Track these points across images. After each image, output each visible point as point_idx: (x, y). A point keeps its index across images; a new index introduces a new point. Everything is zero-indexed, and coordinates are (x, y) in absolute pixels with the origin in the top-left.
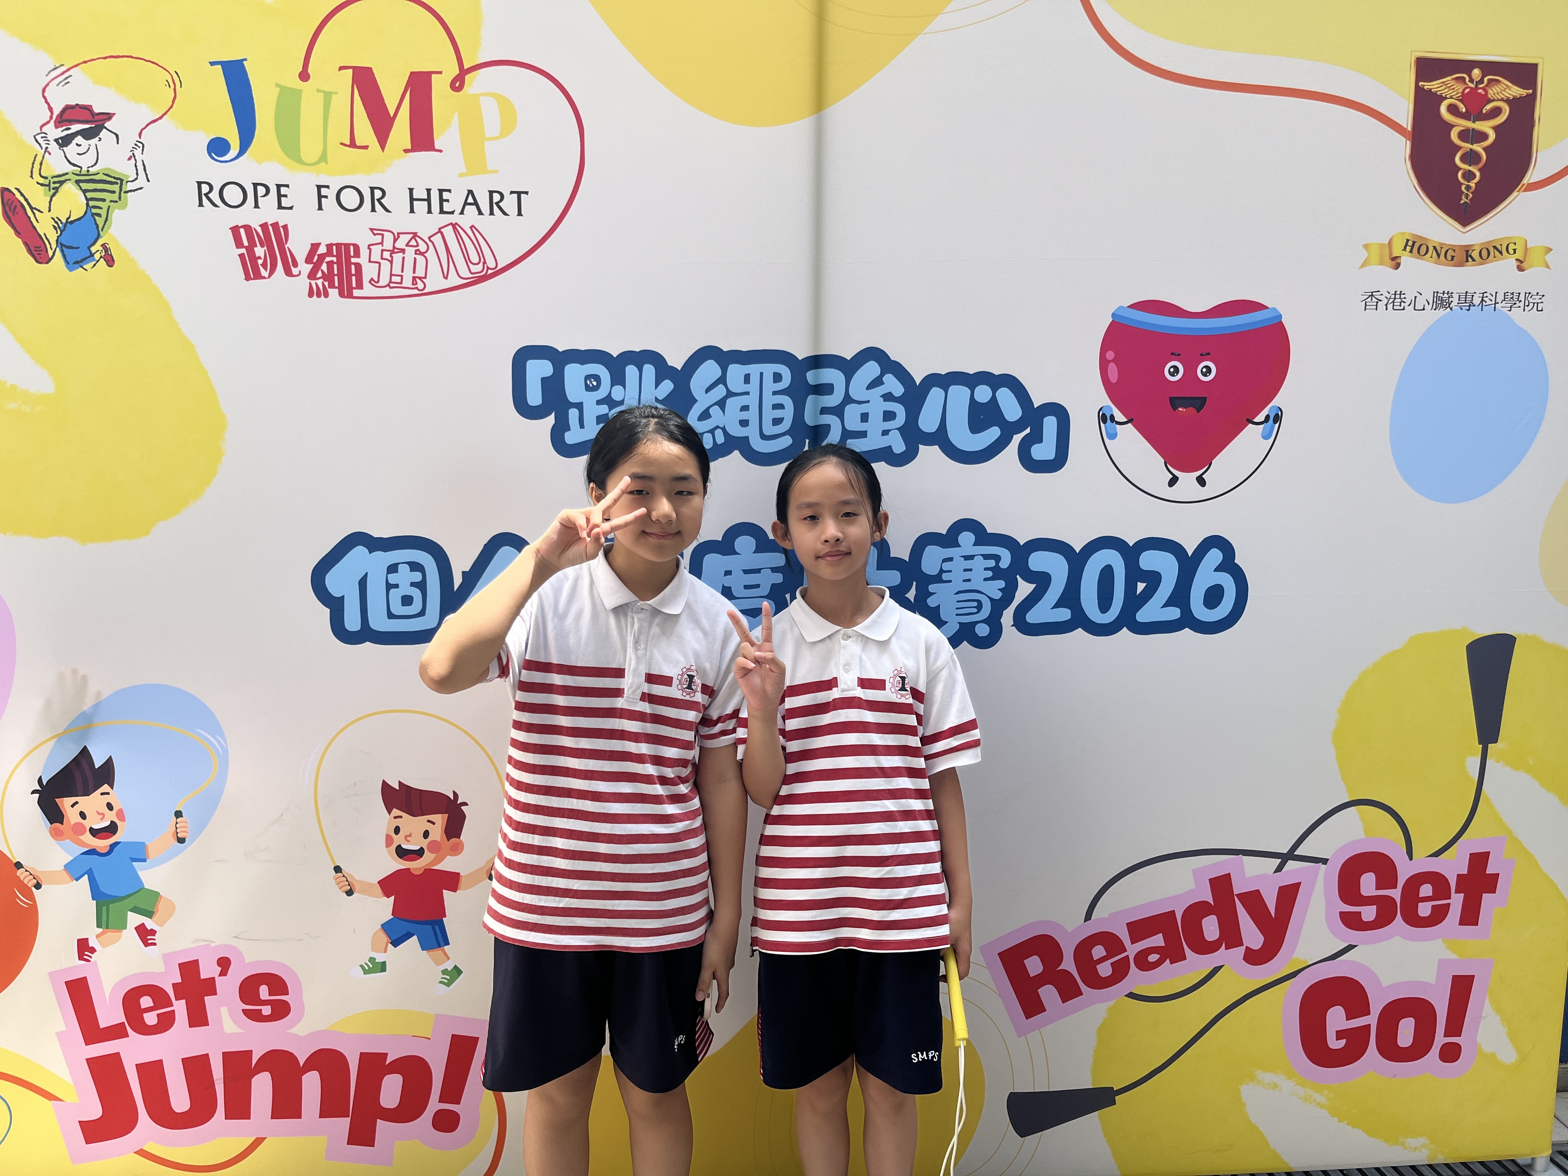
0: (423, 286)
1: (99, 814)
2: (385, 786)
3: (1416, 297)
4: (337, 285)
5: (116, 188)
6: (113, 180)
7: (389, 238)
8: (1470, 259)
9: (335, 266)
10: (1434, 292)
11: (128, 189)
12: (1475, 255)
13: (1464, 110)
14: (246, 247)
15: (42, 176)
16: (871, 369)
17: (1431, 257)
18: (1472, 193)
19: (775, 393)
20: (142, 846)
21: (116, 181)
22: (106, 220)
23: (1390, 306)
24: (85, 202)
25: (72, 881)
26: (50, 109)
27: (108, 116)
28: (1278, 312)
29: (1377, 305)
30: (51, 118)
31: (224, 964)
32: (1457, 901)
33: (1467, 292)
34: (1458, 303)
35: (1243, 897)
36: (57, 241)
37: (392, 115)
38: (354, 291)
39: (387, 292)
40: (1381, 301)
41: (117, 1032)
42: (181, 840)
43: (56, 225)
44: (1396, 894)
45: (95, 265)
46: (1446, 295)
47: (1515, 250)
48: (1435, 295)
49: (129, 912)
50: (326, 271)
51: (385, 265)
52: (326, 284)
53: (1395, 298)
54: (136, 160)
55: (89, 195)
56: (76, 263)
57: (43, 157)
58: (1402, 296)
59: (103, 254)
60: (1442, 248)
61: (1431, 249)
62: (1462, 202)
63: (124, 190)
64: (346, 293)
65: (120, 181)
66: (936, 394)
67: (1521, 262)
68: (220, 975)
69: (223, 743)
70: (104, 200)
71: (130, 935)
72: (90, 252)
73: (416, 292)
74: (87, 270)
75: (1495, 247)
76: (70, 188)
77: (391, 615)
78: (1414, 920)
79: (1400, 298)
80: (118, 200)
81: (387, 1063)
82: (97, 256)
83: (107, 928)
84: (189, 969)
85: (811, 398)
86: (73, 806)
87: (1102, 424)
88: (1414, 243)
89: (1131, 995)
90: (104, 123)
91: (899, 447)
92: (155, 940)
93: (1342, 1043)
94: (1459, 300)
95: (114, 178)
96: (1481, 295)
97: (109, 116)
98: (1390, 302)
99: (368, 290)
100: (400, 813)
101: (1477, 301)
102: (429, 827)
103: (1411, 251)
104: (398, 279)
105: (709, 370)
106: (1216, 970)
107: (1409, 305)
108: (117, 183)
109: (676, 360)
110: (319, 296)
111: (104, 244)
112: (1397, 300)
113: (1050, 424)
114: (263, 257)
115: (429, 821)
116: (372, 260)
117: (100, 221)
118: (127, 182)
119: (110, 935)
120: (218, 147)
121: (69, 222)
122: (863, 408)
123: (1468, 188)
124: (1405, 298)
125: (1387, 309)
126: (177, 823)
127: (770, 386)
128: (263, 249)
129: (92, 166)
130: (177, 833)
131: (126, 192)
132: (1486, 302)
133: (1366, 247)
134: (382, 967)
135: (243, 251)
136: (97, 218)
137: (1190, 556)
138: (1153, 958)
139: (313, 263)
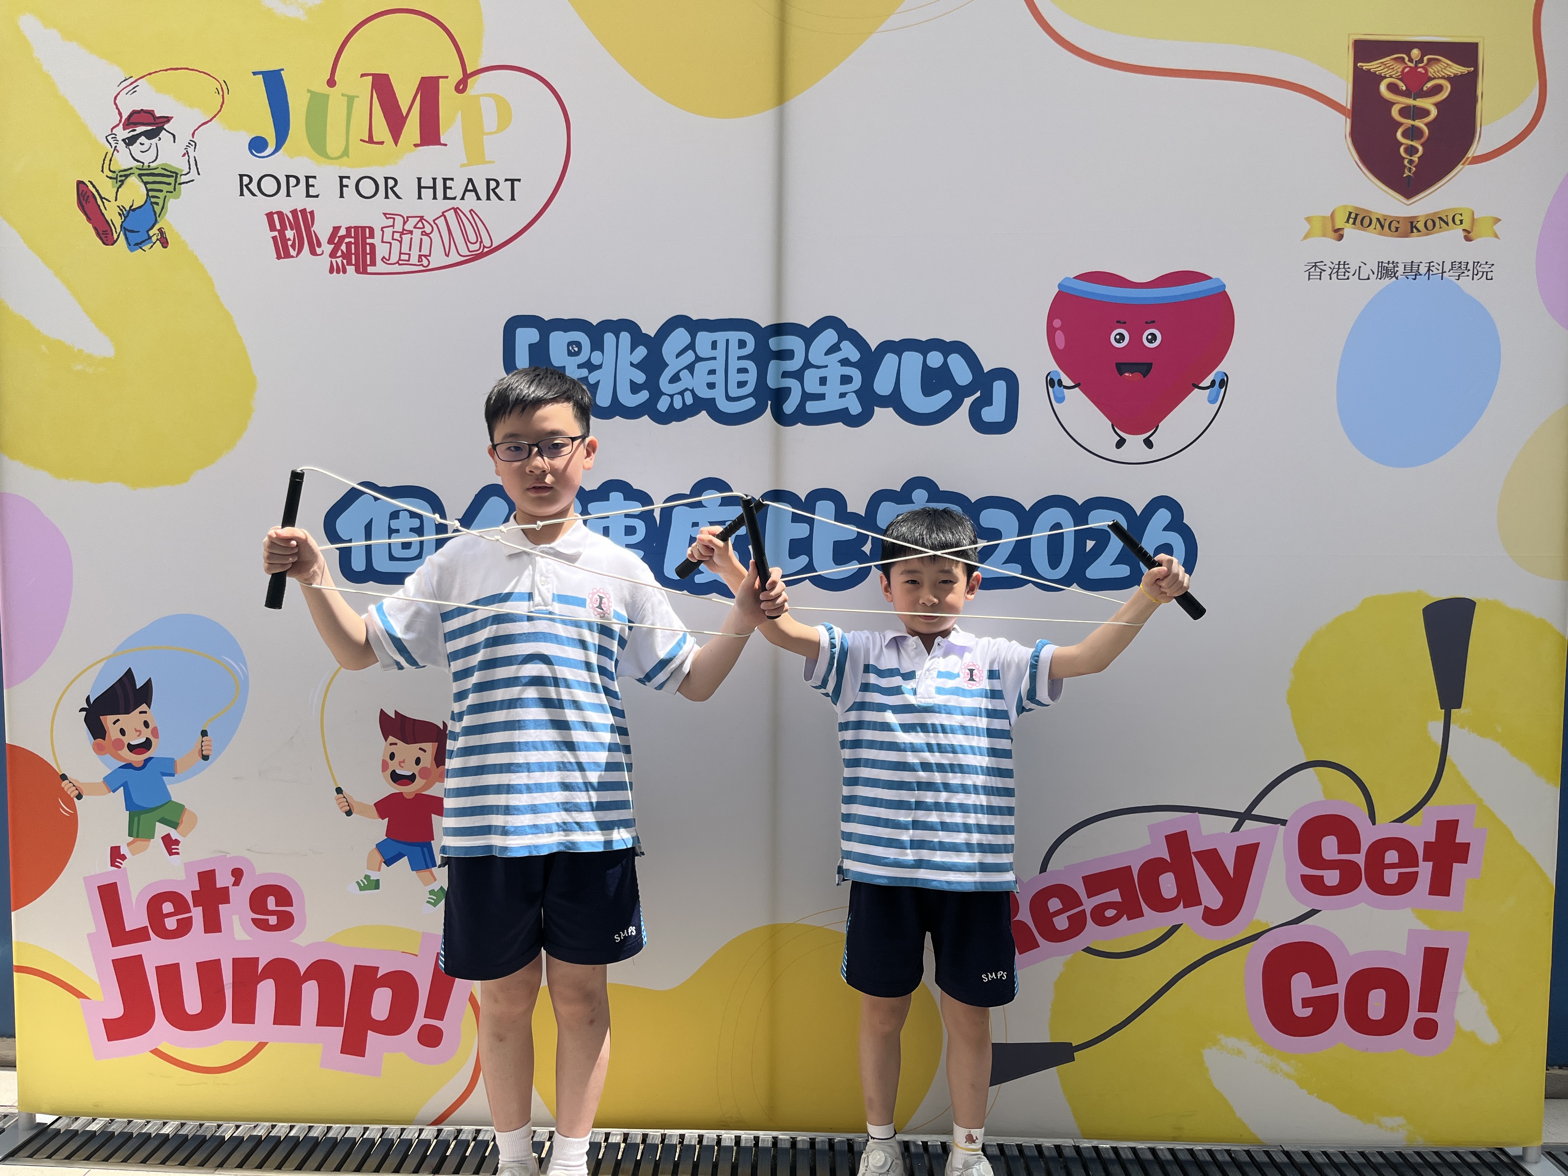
0: (428, 263)
1: (136, 731)
2: (383, 715)
3: (1360, 267)
4: (354, 262)
5: (172, 180)
6: (169, 173)
7: (399, 221)
8: (1415, 230)
9: (353, 246)
10: (1379, 262)
11: (182, 181)
12: (1420, 225)
13: (1404, 88)
14: (278, 231)
15: (110, 171)
16: (829, 337)
17: (1375, 229)
18: (1414, 167)
19: (739, 358)
20: (171, 762)
21: (171, 174)
22: (163, 208)
23: (1334, 276)
24: (146, 192)
25: (110, 792)
26: (120, 114)
27: (166, 119)
28: (1222, 282)
29: (1320, 275)
30: (120, 121)
31: (237, 874)
32: (1425, 870)
33: (1412, 262)
34: (1404, 273)
35: (1200, 855)
36: (121, 226)
37: (404, 115)
38: (368, 268)
39: (397, 268)
40: (1324, 271)
41: (140, 935)
42: (205, 758)
43: (121, 213)
44: (1360, 859)
45: (152, 246)
46: (1391, 265)
47: (1461, 221)
48: (1380, 265)
49: (157, 823)
50: (345, 251)
51: (395, 244)
52: (345, 261)
53: (1339, 268)
54: (189, 156)
55: (149, 186)
56: (136, 244)
57: (113, 155)
58: (1346, 266)
59: (159, 237)
60: (1385, 220)
61: (1374, 221)
62: (1404, 176)
63: (178, 182)
64: (362, 269)
65: (175, 174)
66: (890, 359)
67: (1469, 232)
68: (233, 885)
69: (244, 668)
70: (161, 191)
71: (157, 843)
72: (149, 235)
73: (421, 268)
74: (145, 251)
75: (1440, 218)
76: (133, 180)
77: (392, 558)
78: (1379, 887)
79: (1344, 268)
80: (173, 190)
81: (378, 977)
82: (154, 239)
83: (137, 837)
84: (207, 877)
85: (773, 364)
86: (114, 723)
87: (1050, 388)
88: (1357, 215)
89: (1088, 950)
90: (164, 125)
91: (855, 408)
92: (178, 849)
93: (1308, 1012)
94: (1405, 270)
95: (171, 172)
96: (1428, 265)
97: (168, 119)
98: (1334, 272)
99: (380, 267)
100: (396, 740)
101: (1423, 270)
102: (421, 754)
103: (1354, 223)
104: (405, 257)
105: (680, 337)
106: (1175, 928)
107: (1353, 275)
108: (172, 176)
109: (650, 329)
110: (338, 272)
111: (161, 228)
112: (1341, 270)
113: (1000, 388)
114: (292, 239)
115: (420, 749)
116: (384, 240)
117: (158, 209)
118: (181, 175)
119: (140, 843)
120: (257, 145)
121: (132, 209)
122: (822, 373)
123: (1410, 163)
124: (1349, 268)
125: (1331, 279)
126: (202, 741)
127: (735, 351)
128: (293, 232)
129: (152, 162)
130: (202, 751)
131: (180, 184)
132: (1432, 271)
133: (1308, 219)
134: (376, 885)
135: (276, 233)
136: (155, 206)
137: (1138, 515)
138: (1110, 913)
139: (334, 243)
